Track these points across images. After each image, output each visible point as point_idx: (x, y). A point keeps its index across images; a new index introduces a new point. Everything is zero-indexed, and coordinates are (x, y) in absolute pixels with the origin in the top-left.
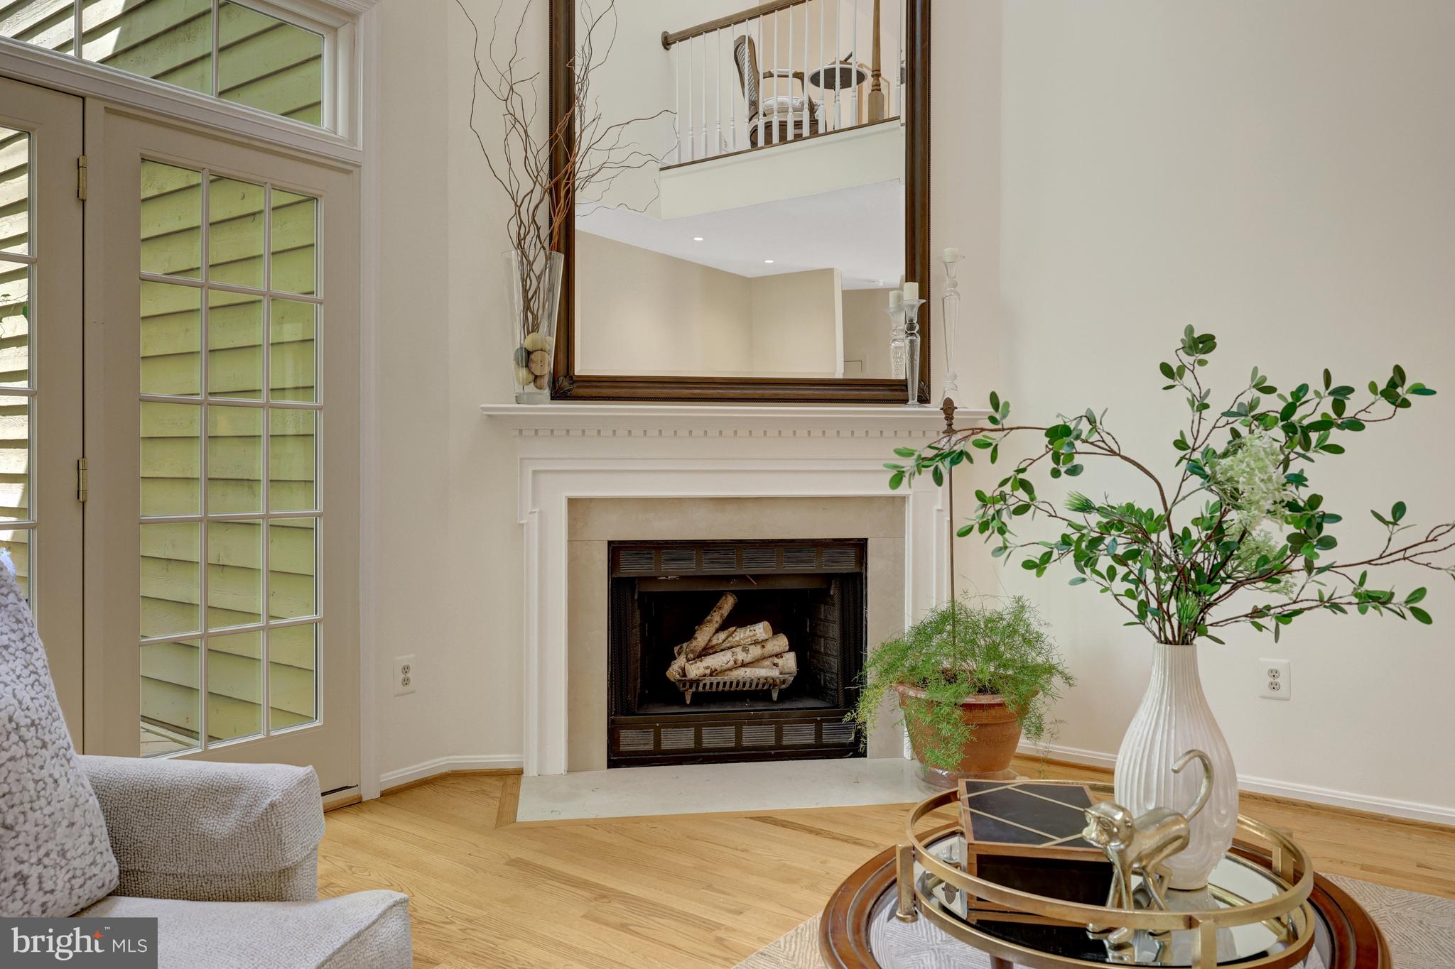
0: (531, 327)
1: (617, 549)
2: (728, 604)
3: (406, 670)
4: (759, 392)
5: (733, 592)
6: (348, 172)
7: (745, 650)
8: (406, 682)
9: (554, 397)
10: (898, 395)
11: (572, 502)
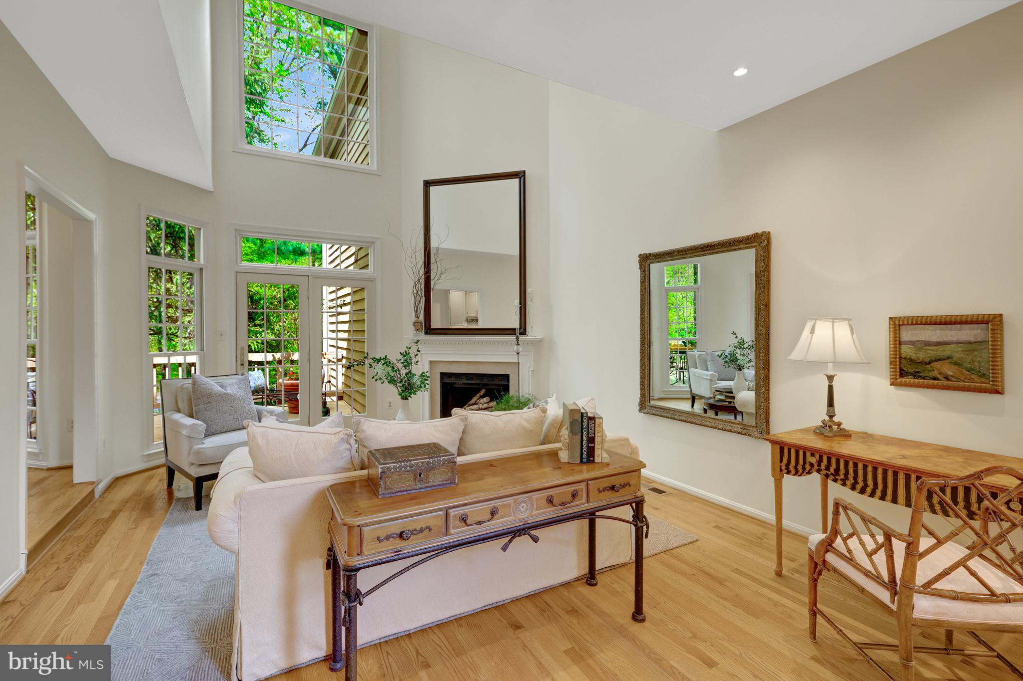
0: (417, 317)
1: (443, 375)
2: (483, 392)
3: (390, 403)
4: (479, 332)
5: (485, 388)
6: (373, 281)
7: (483, 405)
8: (390, 406)
9: (426, 333)
10: (513, 332)
11: (431, 362)
